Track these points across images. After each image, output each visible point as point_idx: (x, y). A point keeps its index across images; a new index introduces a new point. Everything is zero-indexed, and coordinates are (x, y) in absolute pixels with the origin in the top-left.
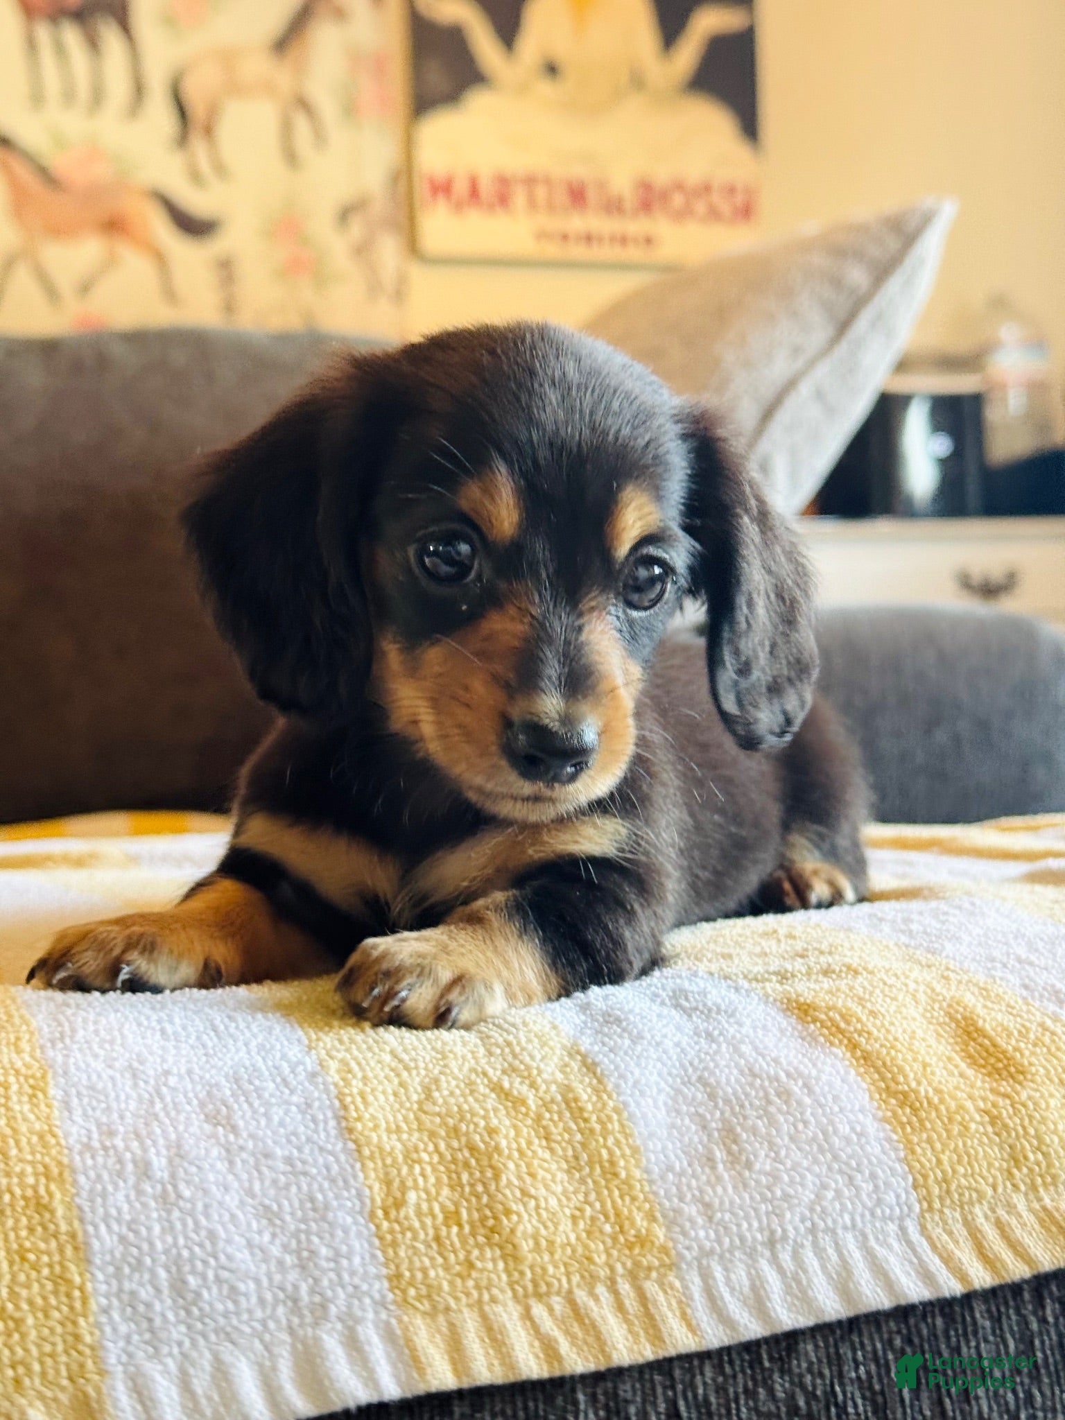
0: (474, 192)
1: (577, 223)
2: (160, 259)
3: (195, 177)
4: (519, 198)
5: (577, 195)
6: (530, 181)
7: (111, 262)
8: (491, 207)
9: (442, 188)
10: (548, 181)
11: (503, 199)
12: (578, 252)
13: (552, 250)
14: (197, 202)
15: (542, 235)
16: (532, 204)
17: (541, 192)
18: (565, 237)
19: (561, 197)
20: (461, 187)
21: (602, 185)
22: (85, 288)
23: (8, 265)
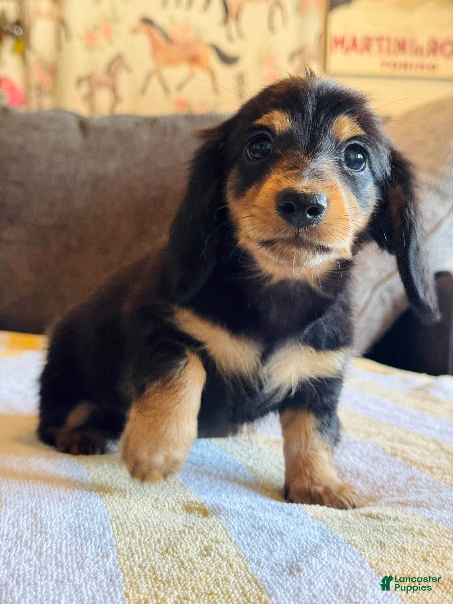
0: (354, 44)
1: (400, 58)
2: (212, 74)
3: (230, 38)
4: (375, 47)
5: (402, 46)
6: (380, 39)
7: (191, 76)
8: (362, 50)
9: (340, 42)
10: (388, 40)
11: (367, 47)
12: (400, 72)
13: (388, 70)
14: (229, 49)
15: (383, 64)
16: (380, 49)
17: (385, 44)
18: (395, 65)
19: (394, 46)
20: (348, 42)
21: (412, 41)
22: (180, 87)
23: (149, 77)
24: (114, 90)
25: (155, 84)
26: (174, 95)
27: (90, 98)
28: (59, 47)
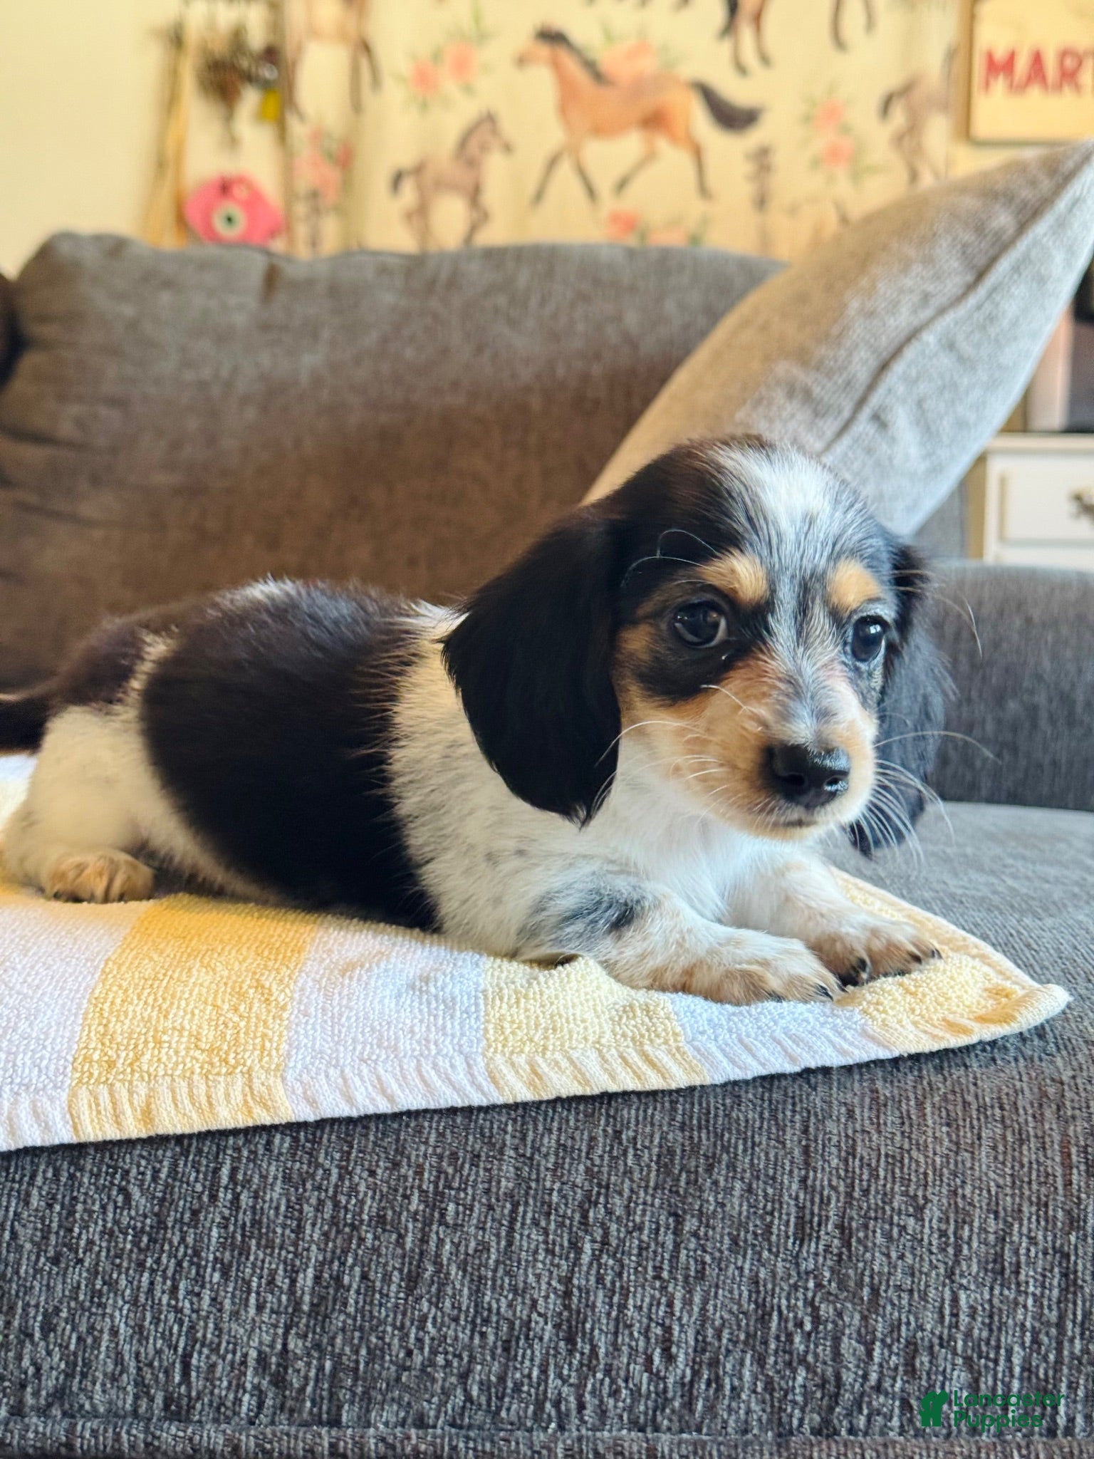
3: (740, 67)
4: (1090, 74)
7: (650, 157)
14: (737, 92)
22: (622, 185)
23: (553, 162)
24: (474, 195)
25: (565, 179)
26: (608, 203)
27: (420, 214)
28: (357, 105)
